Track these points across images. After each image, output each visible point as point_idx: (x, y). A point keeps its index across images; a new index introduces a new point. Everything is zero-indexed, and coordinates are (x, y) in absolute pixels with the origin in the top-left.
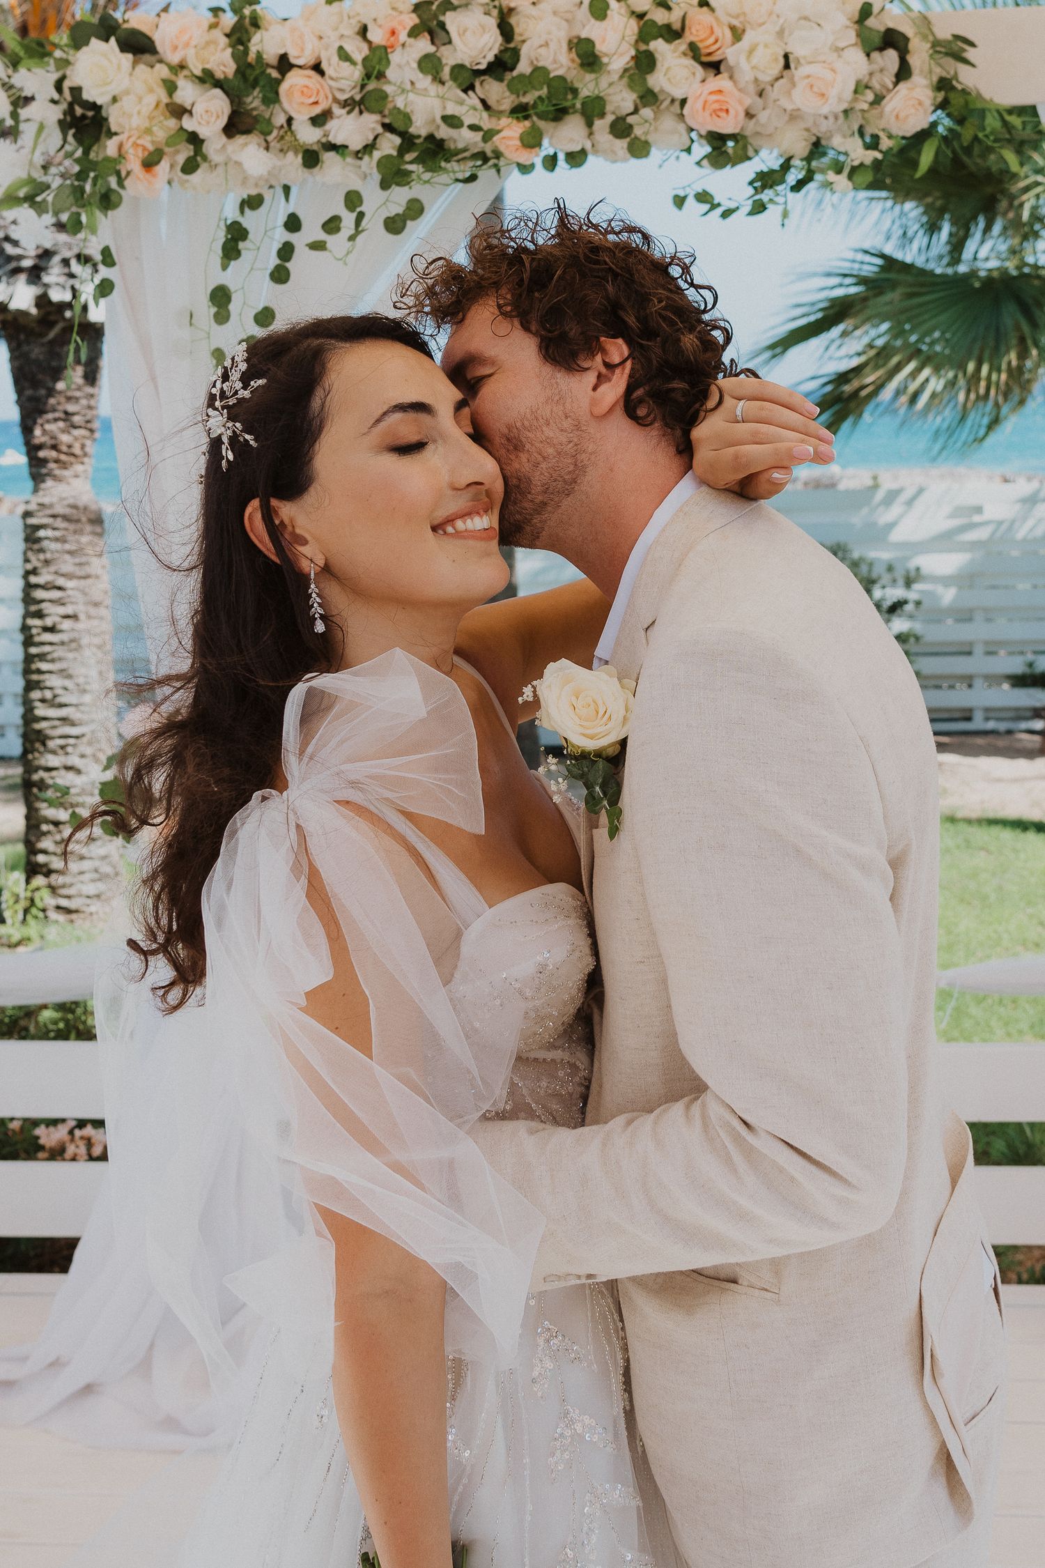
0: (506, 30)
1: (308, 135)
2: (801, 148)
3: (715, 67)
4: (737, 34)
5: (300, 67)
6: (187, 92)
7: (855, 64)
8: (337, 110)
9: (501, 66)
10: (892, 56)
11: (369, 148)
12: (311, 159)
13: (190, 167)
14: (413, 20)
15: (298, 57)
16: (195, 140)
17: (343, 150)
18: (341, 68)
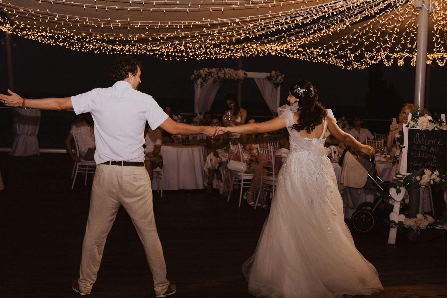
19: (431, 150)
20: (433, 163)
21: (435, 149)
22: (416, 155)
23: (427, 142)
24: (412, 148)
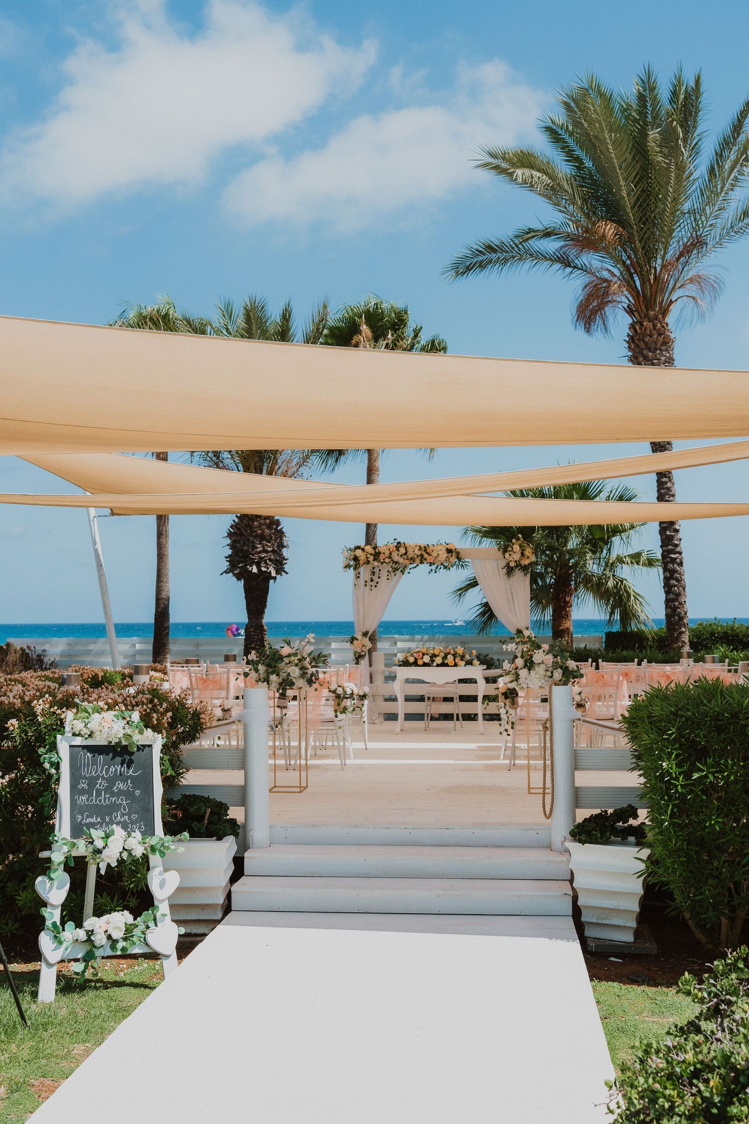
0: (406, 550)
1: (382, 561)
2: (440, 564)
3: (430, 555)
4: (432, 551)
6: (369, 556)
7: (446, 555)
8: (386, 558)
9: (406, 554)
11: (389, 563)
12: (382, 563)
13: (368, 564)
14: (395, 549)
15: (381, 552)
16: (369, 561)
17: (386, 562)
18: (387, 553)
19: (117, 787)
20: (123, 815)
21: (123, 785)
22: (87, 800)
23: (107, 771)
24: (80, 787)
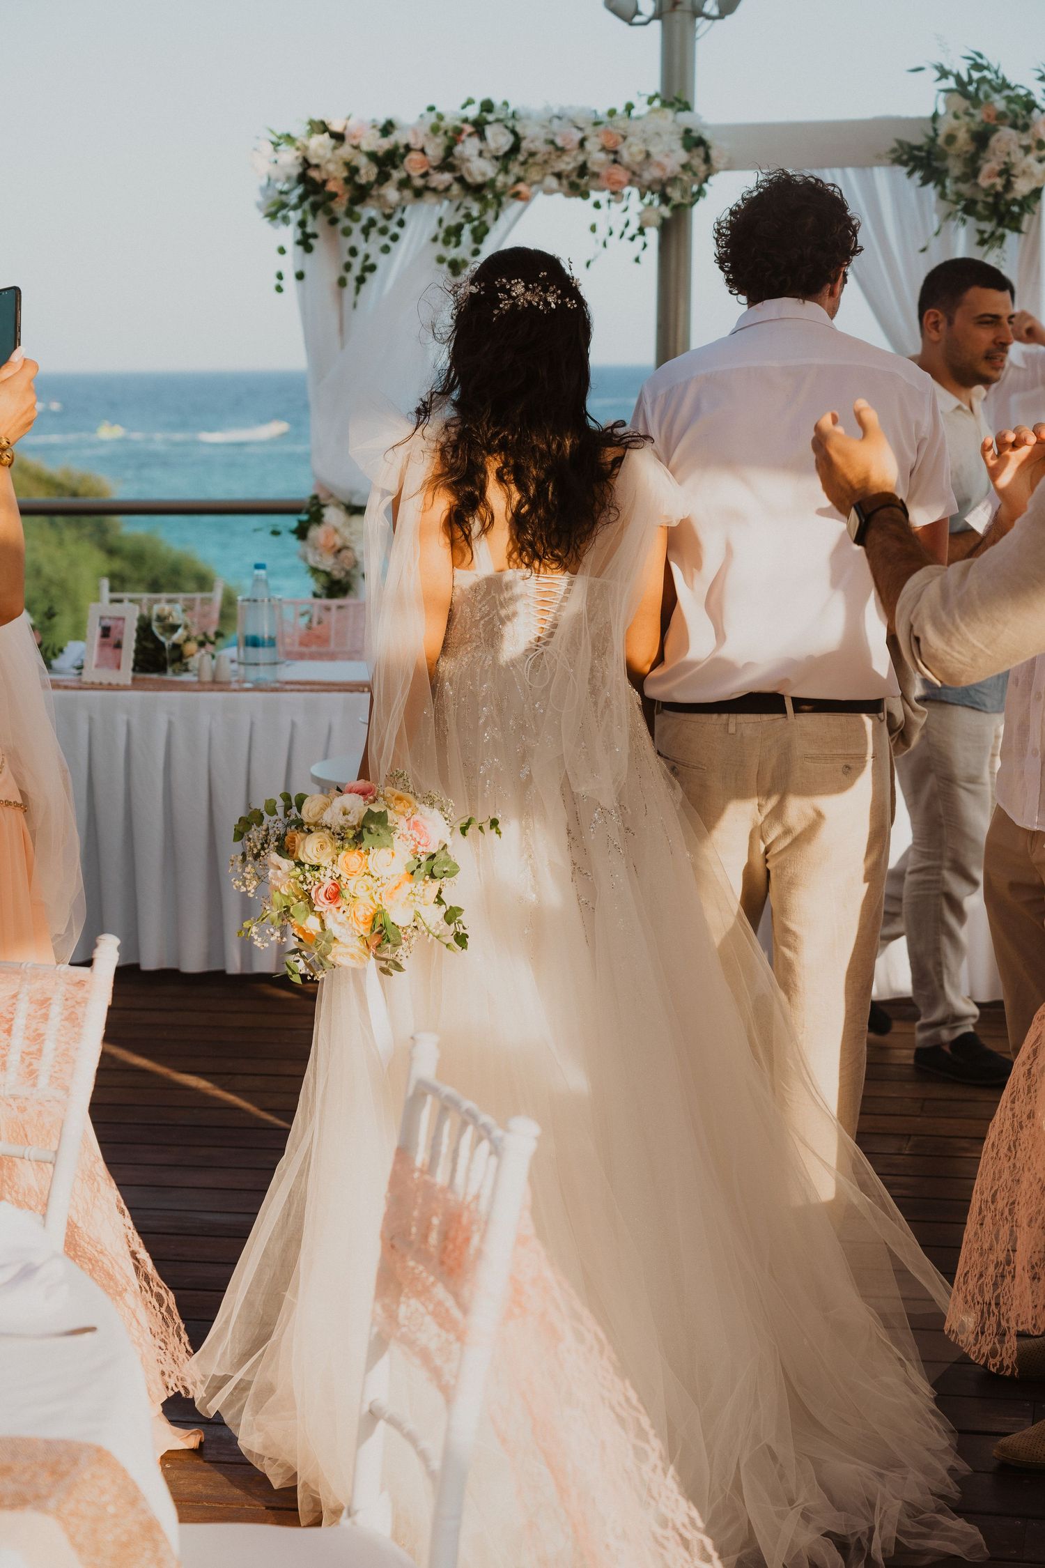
0: (514, 132)
1: (418, 182)
3: (613, 157)
4: (625, 138)
5: (416, 150)
7: (681, 155)
8: (431, 171)
9: (515, 149)
10: (701, 151)
11: (448, 189)
12: (419, 193)
14: (469, 131)
15: (414, 145)
17: (434, 190)
18: (435, 151)
